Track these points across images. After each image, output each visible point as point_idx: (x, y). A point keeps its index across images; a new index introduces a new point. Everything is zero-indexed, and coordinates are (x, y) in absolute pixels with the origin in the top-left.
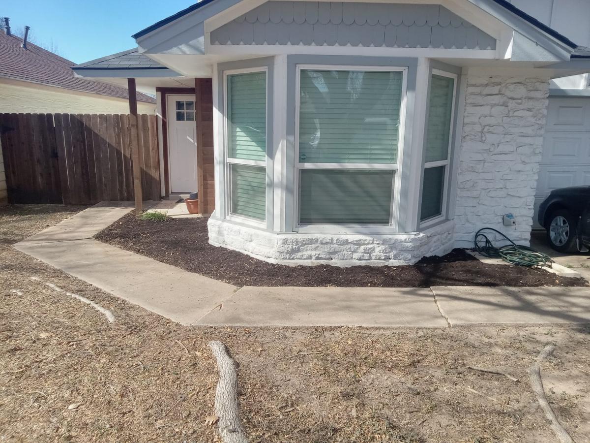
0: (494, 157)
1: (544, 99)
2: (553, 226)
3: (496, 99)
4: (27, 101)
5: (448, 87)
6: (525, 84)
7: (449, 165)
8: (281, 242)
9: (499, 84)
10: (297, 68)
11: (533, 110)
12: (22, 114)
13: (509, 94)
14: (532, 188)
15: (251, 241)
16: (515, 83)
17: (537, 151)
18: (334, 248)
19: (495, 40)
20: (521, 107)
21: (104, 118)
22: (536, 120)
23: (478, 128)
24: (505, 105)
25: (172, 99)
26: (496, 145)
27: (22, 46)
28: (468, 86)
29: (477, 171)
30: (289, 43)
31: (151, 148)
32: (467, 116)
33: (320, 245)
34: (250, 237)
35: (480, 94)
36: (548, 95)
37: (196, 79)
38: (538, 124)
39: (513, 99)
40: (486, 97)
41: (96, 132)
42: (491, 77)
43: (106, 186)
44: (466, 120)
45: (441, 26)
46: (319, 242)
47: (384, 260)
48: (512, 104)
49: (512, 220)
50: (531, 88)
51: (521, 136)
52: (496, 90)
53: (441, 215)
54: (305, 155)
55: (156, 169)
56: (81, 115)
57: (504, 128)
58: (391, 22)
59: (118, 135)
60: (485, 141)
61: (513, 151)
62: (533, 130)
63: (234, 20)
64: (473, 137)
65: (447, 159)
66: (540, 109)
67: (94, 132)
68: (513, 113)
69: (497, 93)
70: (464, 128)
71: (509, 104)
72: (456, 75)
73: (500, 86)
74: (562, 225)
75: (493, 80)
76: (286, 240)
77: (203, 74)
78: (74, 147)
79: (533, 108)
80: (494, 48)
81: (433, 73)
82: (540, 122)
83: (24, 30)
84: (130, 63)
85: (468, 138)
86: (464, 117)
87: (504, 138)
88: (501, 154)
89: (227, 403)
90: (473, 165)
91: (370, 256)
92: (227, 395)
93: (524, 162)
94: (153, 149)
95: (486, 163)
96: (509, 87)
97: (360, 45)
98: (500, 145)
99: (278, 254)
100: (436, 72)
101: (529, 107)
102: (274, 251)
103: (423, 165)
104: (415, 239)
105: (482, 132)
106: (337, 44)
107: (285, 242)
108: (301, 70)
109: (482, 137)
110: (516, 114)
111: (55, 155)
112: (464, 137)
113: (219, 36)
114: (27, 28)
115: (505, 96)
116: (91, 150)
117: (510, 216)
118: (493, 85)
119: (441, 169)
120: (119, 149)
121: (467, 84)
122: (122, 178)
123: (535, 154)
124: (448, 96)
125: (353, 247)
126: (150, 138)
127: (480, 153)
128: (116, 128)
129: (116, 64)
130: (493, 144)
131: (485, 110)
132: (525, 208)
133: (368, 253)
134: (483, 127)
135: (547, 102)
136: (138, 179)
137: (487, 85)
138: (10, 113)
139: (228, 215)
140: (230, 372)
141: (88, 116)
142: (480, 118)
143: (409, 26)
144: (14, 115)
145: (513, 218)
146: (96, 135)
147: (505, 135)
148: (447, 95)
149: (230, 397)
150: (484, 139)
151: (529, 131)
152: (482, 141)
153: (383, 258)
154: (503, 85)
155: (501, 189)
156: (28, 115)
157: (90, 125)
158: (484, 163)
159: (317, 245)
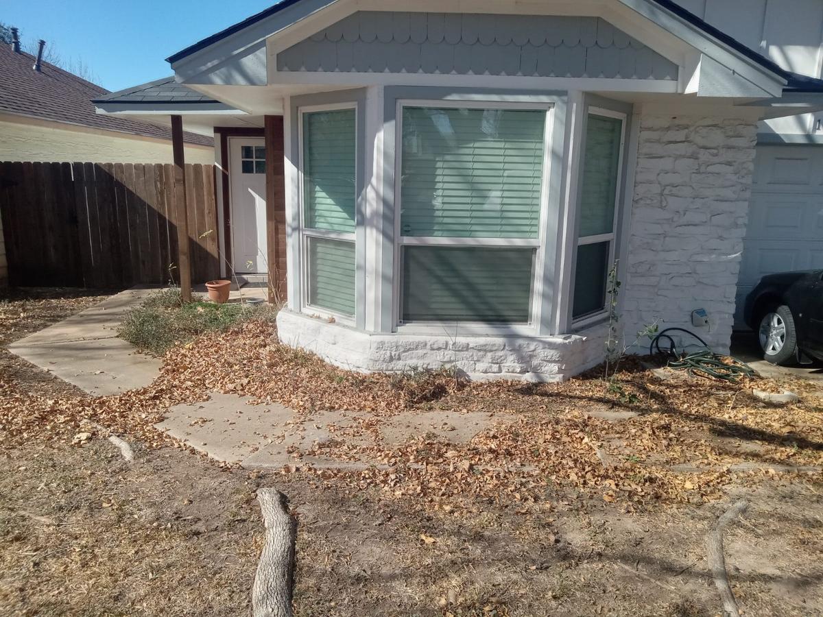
0: (679, 230)
1: (749, 148)
2: (763, 327)
3: (682, 149)
4: (37, 145)
5: (613, 130)
6: (722, 128)
7: (615, 240)
8: (375, 345)
9: (687, 127)
10: (398, 104)
11: (734, 164)
12: (29, 163)
13: (699, 140)
14: (732, 274)
15: (335, 344)
16: (708, 126)
17: (740, 221)
18: (449, 356)
19: (677, 67)
20: (716, 159)
21: (142, 169)
22: (739, 178)
23: (656, 189)
24: (694, 156)
25: (237, 144)
26: (682, 213)
27: (34, 67)
28: (642, 129)
29: (654, 249)
30: (387, 70)
31: (206, 211)
32: (641, 172)
33: (429, 352)
34: (333, 338)
35: (658, 141)
36: (756, 142)
37: (265, 116)
38: (742, 184)
39: (705, 148)
40: (666, 146)
41: (131, 188)
42: (675, 118)
43: (144, 264)
44: (640, 178)
45: (601, 48)
46: (428, 347)
47: (520, 373)
48: (704, 156)
49: (704, 318)
50: (731, 133)
51: (717, 200)
52: (681, 135)
53: (604, 310)
54: (409, 226)
55: (213, 240)
56: (110, 165)
57: (693, 188)
58: (529, 41)
59: (162, 193)
60: (665, 207)
61: (706, 222)
62: (734, 192)
63: (309, 38)
64: (648, 202)
65: (612, 232)
66: (744, 163)
67: (128, 189)
68: (706, 169)
69: (684, 140)
70: (636, 188)
71: (699, 156)
72: (625, 115)
73: (687, 130)
74: (776, 326)
75: (677, 122)
76: (383, 343)
77: (273, 110)
78: (100, 209)
79: (735, 162)
80: (675, 78)
81: (589, 112)
82: (743, 181)
83: (37, 46)
84: (174, 94)
85: (642, 202)
86: (636, 173)
87: (692, 202)
88: (689, 225)
89: (271, 580)
90: (650, 241)
91: (500, 367)
92: (274, 568)
93: (721, 238)
94: (209, 213)
95: (667, 238)
96: (700, 131)
97: (487, 72)
98: (687, 213)
99: (371, 363)
100: (594, 110)
101: (729, 160)
102: (365, 359)
103: (575, 240)
104: (565, 344)
105: (662, 194)
106: (454, 72)
107: (381, 345)
108: (403, 107)
109: (661, 202)
110: (710, 169)
111: (74, 220)
112: (636, 202)
113: (286, 61)
114: (42, 43)
115: (695, 144)
116: (123, 212)
117: (702, 312)
118: (677, 128)
119: (604, 246)
120: (161, 211)
121: (641, 127)
122: (167, 252)
123: (736, 225)
124: (614, 144)
125: (476, 355)
126: (206, 197)
127: (659, 224)
128: (158, 183)
129: (154, 95)
130: (678, 212)
131: (667, 163)
132: (722, 301)
133: (497, 363)
134: (663, 188)
135: (753, 153)
136: (184, 254)
137: (668, 129)
138: (13, 162)
139: (304, 307)
140: (282, 535)
141: (120, 166)
142: (658, 174)
143: (555, 47)
144: (18, 164)
145: (706, 315)
146: (130, 193)
147: (694, 198)
148: (612, 142)
149: (277, 571)
150: (664, 204)
151: (728, 193)
152: (661, 207)
153: (518, 370)
154: (692, 129)
155: (688, 275)
156: (37, 164)
157: (122, 179)
158: (665, 237)
159: (425, 352)
